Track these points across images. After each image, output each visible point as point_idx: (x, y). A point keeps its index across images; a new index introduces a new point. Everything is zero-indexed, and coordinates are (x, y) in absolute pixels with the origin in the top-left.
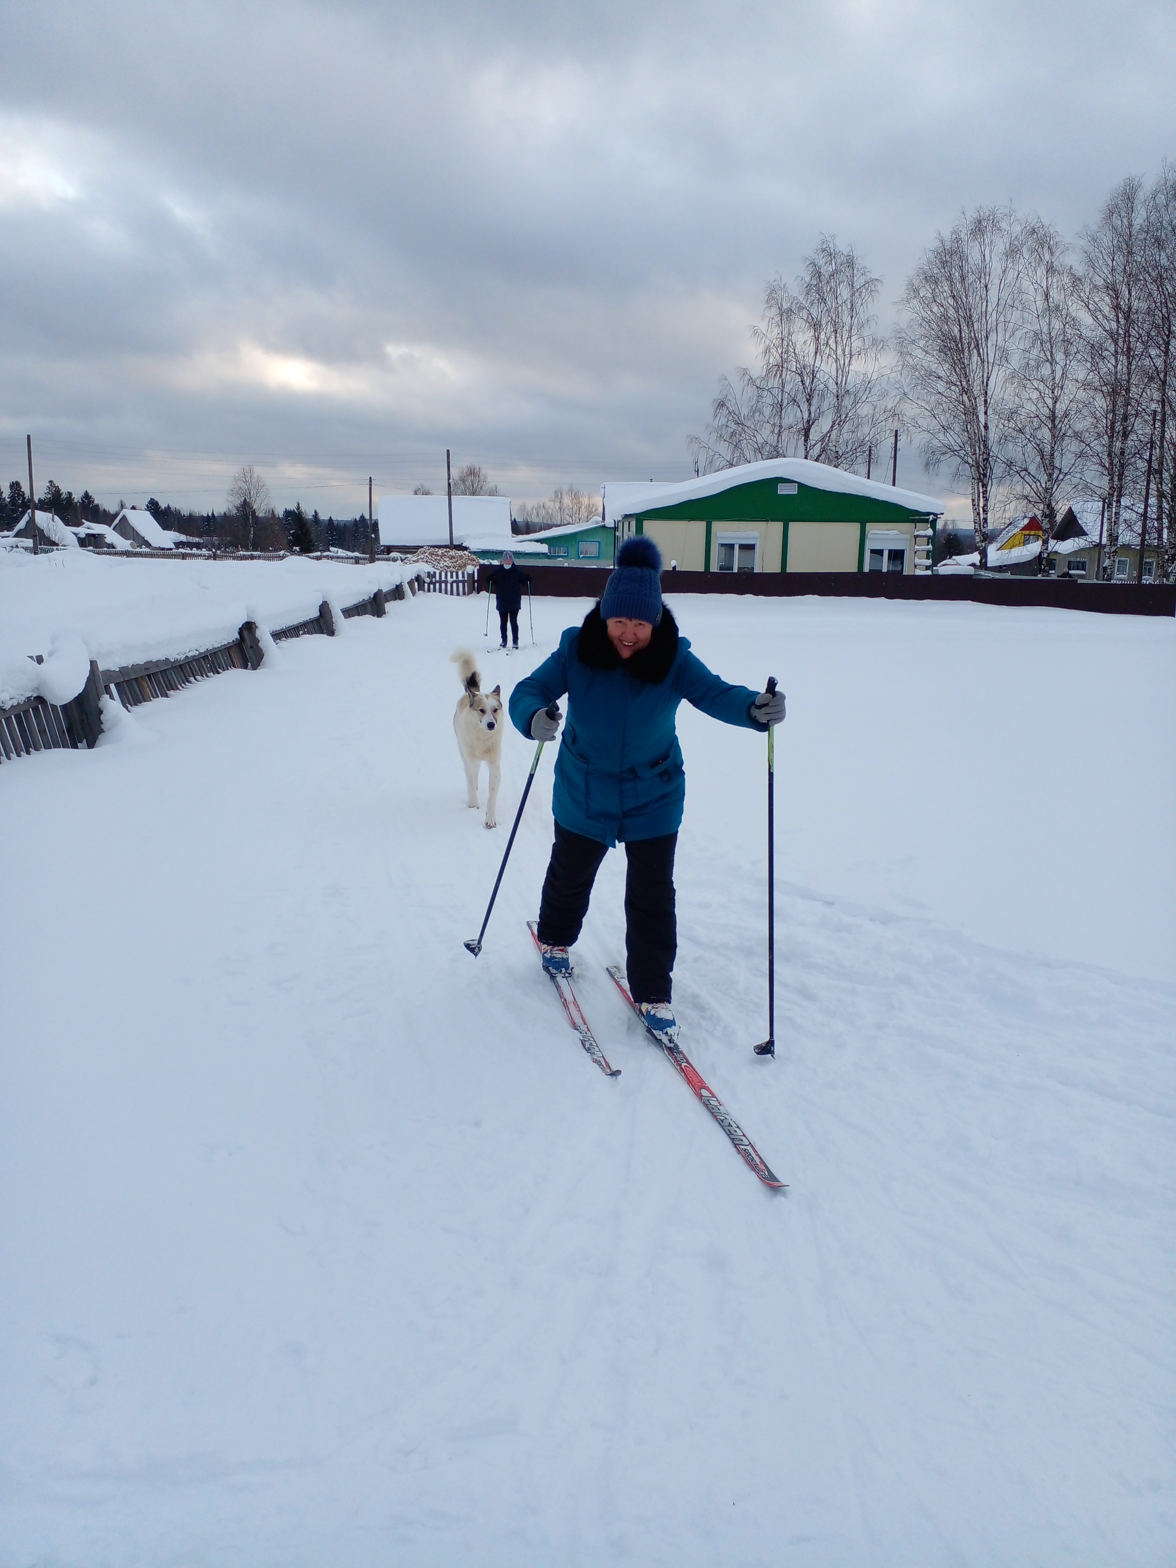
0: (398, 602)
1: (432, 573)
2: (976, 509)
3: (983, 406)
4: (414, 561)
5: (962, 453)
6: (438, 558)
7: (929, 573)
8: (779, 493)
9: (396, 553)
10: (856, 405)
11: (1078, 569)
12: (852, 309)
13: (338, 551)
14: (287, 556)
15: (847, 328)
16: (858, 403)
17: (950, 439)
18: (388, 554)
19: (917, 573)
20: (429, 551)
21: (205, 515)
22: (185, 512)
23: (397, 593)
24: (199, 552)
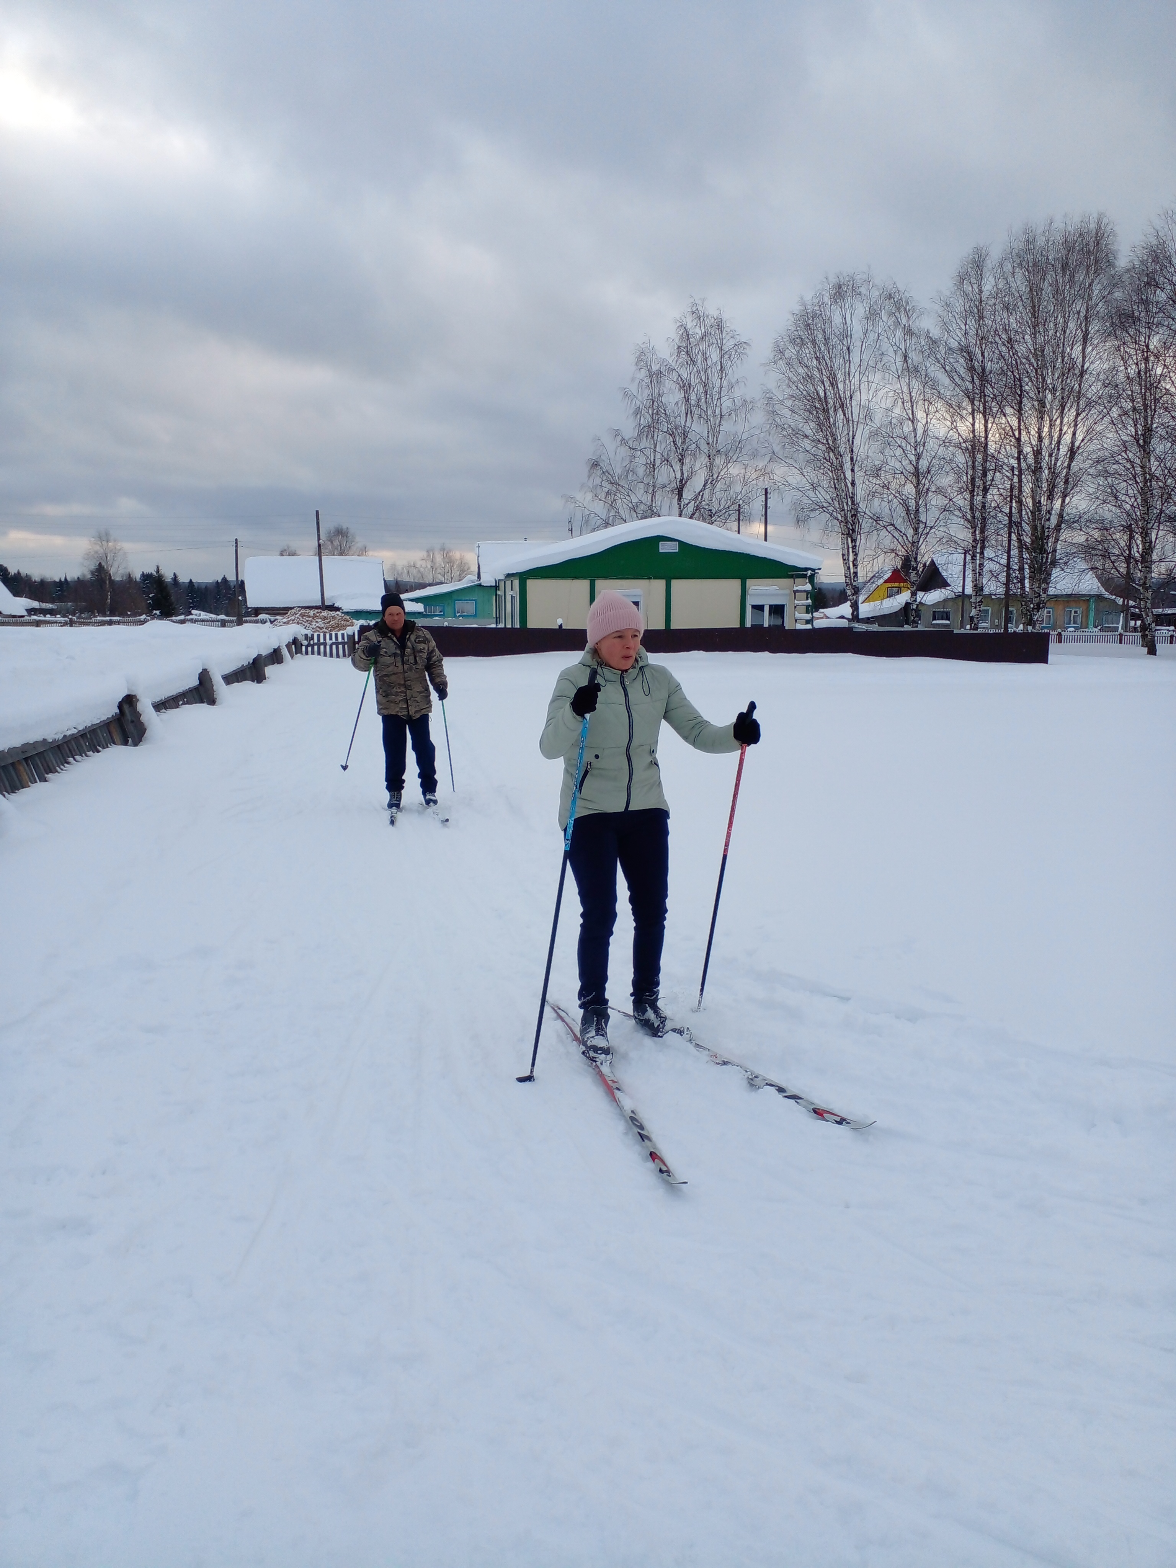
0: (276, 666)
1: (310, 635)
2: (846, 563)
3: (850, 463)
4: (285, 623)
5: (831, 508)
6: (310, 619)
7: (809, 627)
8: (660, 551)
9: (264, 615)
10: (727, 464)
11: (942, 619)
12: (722, 369)
13: (200, 614)
14: (148, 621)
15: (717, 389)
16: (729, 462)
17: (819, 496)
18: (257, 616)
19: (797, 628)
20: (300, 613)
21: (58, 580)
22: (36, 576)
23: (276, 657)
24: (53, 619)
